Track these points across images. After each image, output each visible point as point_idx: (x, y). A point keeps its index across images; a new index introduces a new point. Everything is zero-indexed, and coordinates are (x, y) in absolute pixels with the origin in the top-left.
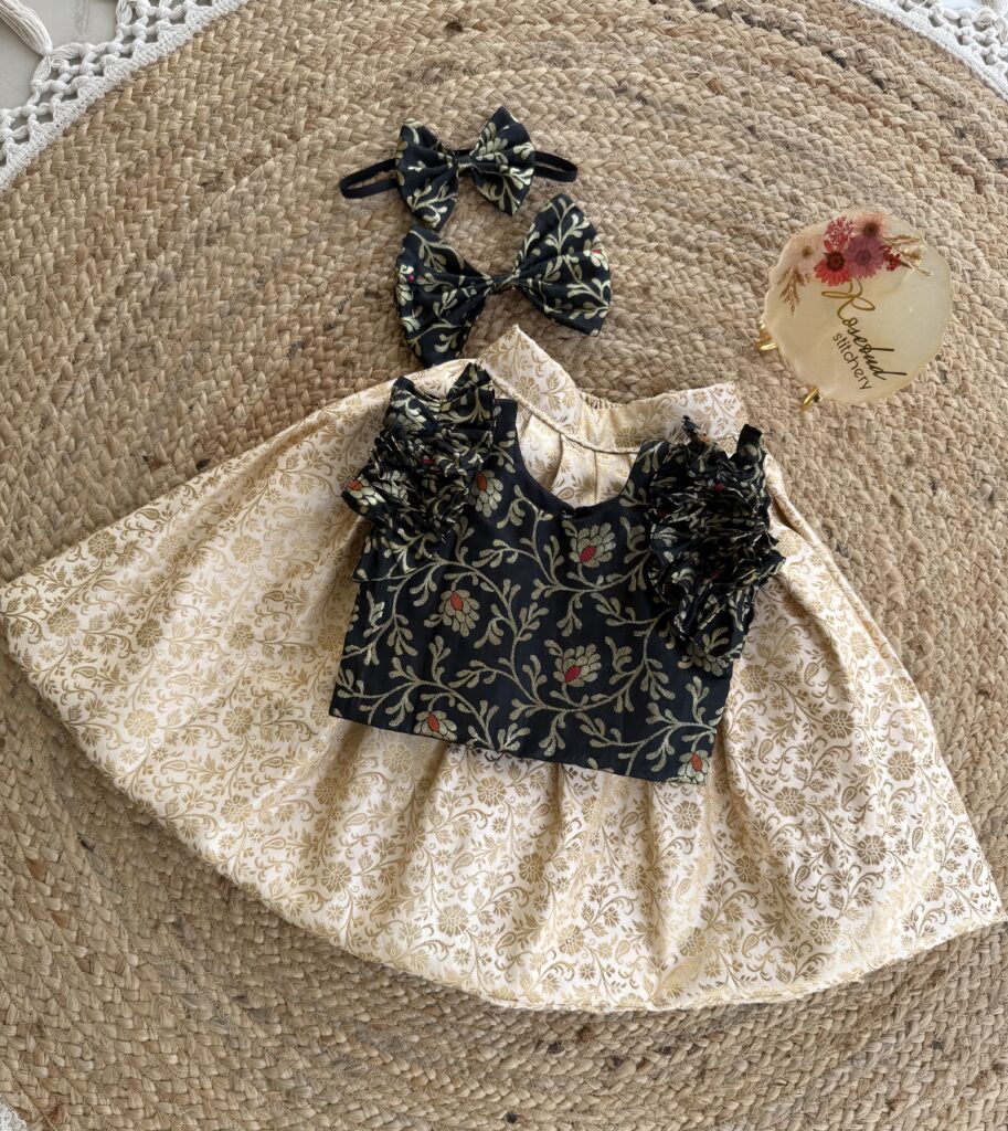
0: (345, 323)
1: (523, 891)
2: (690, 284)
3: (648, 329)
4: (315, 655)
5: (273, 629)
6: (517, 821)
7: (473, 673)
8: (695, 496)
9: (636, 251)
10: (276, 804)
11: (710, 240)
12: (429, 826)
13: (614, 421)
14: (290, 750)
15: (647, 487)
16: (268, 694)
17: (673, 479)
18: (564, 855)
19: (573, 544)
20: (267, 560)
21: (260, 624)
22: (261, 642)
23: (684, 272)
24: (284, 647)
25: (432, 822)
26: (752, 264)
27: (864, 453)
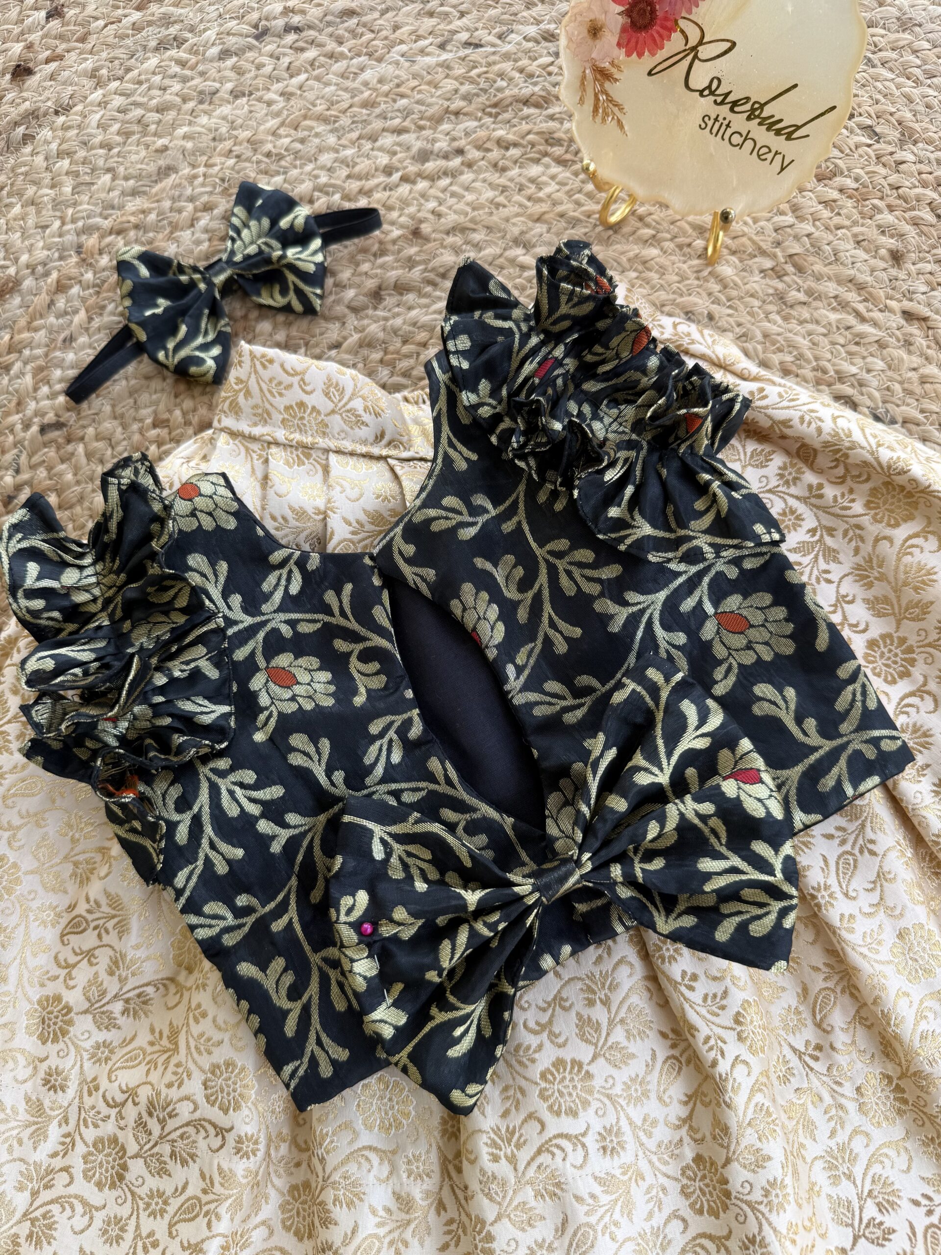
0: (29, 483)
1: (710, 1237)
2: (470, 197)
3: (444, 275)
4: (181, 989)
5: (94, 981)
6: (637, 1115)
9: (377, 195)
11: (467, 134)
12: (489, 1211)
14: (203, 1176)
16: (131, 1093)
18: (749, 1138)
20: (37, 878)
21: (71, 983)
22: (86, 1012)
23: (454, 188)
24: (127, 1001)
25: (491, 1199)
26: (538, 133)
27: (829, 279)
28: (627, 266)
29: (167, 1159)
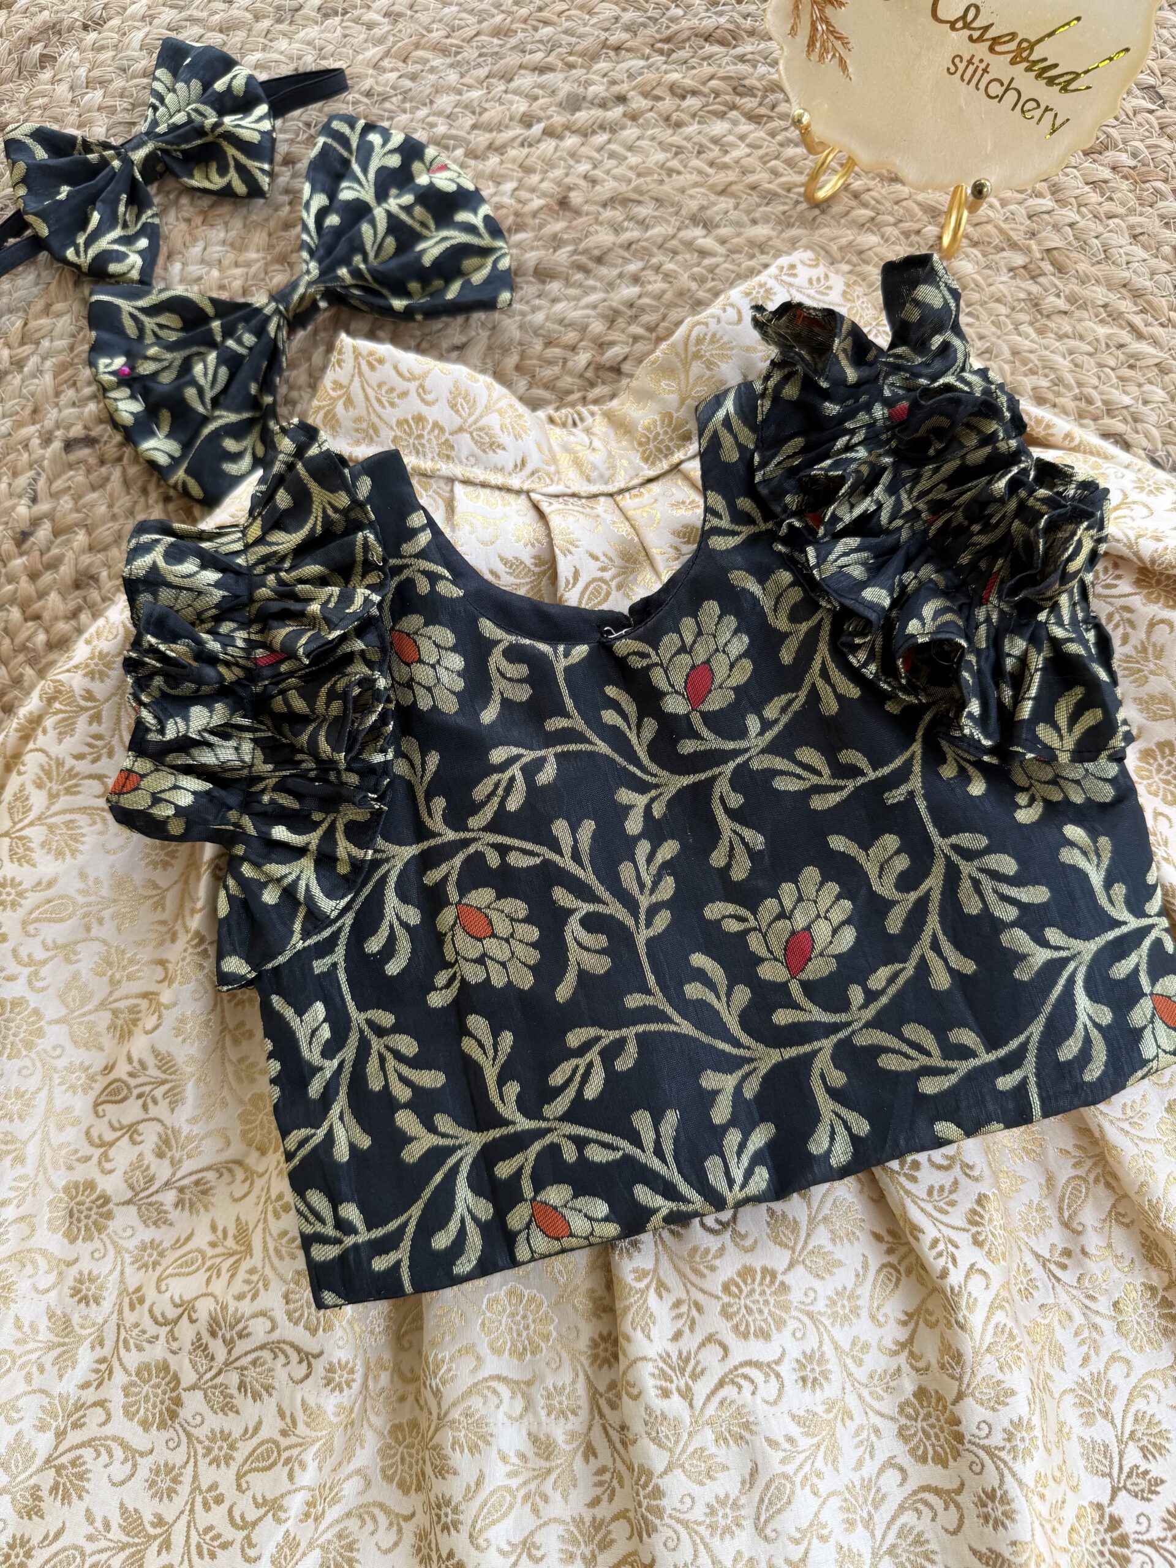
0: (50, 516)
1: (937, 1491)
2: (633, 159)
3: (599, 260)
4: (251, 1175)
5: (138, 1164)
6: (844, 1337)
7: (582, 1062)
8: (862, 453)
9: (512, 153)
10: (311, 1546)
11: (631, 76)
12: (657, 1459)
13: (621, 425)
14: (282, 1414)
15: (751, 491)
16: (187, 1308)
17: (798, 442)
18: (988, 1367)
19: (658, 678)
20: (64, 1029)
21: (108, 1166)
22: (129, 1202)
23: (613, 147)
24: (181, 1190)
25: (660, 1445)
26: (723, 79)
27: (1098, 281)
28: (838, 256)
29: (235, 1392)
